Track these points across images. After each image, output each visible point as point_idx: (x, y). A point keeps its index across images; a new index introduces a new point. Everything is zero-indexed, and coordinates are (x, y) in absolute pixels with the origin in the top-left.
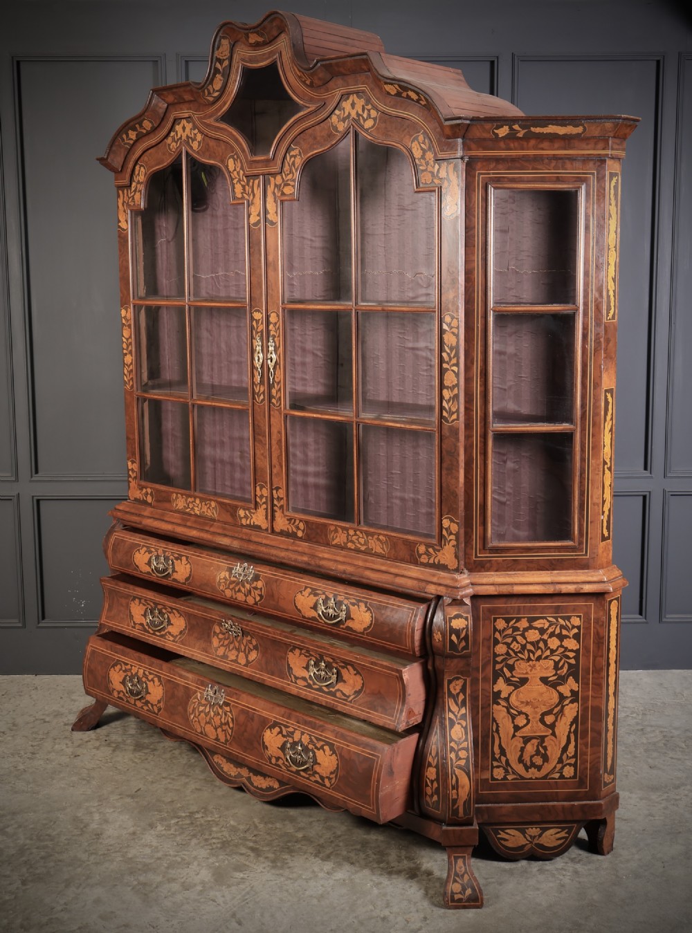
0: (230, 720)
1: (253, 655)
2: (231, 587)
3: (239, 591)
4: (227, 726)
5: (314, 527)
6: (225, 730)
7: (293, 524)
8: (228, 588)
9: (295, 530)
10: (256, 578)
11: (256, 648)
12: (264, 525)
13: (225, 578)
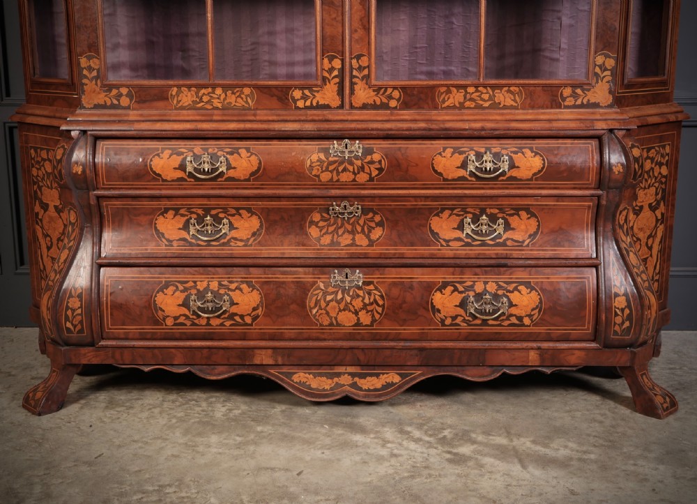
0: (377, 297)
1: (377, 233)
2: (331, 168)
3: (345, 170)
4: (375, 305)
5: (415, 93)
6: (372, 311)
7: (384, 93)
8: (327, 169)
9: (385, 100)
10: (368, 152)
11: (380, 224)
12: (336, 102)
13: (320, 160)
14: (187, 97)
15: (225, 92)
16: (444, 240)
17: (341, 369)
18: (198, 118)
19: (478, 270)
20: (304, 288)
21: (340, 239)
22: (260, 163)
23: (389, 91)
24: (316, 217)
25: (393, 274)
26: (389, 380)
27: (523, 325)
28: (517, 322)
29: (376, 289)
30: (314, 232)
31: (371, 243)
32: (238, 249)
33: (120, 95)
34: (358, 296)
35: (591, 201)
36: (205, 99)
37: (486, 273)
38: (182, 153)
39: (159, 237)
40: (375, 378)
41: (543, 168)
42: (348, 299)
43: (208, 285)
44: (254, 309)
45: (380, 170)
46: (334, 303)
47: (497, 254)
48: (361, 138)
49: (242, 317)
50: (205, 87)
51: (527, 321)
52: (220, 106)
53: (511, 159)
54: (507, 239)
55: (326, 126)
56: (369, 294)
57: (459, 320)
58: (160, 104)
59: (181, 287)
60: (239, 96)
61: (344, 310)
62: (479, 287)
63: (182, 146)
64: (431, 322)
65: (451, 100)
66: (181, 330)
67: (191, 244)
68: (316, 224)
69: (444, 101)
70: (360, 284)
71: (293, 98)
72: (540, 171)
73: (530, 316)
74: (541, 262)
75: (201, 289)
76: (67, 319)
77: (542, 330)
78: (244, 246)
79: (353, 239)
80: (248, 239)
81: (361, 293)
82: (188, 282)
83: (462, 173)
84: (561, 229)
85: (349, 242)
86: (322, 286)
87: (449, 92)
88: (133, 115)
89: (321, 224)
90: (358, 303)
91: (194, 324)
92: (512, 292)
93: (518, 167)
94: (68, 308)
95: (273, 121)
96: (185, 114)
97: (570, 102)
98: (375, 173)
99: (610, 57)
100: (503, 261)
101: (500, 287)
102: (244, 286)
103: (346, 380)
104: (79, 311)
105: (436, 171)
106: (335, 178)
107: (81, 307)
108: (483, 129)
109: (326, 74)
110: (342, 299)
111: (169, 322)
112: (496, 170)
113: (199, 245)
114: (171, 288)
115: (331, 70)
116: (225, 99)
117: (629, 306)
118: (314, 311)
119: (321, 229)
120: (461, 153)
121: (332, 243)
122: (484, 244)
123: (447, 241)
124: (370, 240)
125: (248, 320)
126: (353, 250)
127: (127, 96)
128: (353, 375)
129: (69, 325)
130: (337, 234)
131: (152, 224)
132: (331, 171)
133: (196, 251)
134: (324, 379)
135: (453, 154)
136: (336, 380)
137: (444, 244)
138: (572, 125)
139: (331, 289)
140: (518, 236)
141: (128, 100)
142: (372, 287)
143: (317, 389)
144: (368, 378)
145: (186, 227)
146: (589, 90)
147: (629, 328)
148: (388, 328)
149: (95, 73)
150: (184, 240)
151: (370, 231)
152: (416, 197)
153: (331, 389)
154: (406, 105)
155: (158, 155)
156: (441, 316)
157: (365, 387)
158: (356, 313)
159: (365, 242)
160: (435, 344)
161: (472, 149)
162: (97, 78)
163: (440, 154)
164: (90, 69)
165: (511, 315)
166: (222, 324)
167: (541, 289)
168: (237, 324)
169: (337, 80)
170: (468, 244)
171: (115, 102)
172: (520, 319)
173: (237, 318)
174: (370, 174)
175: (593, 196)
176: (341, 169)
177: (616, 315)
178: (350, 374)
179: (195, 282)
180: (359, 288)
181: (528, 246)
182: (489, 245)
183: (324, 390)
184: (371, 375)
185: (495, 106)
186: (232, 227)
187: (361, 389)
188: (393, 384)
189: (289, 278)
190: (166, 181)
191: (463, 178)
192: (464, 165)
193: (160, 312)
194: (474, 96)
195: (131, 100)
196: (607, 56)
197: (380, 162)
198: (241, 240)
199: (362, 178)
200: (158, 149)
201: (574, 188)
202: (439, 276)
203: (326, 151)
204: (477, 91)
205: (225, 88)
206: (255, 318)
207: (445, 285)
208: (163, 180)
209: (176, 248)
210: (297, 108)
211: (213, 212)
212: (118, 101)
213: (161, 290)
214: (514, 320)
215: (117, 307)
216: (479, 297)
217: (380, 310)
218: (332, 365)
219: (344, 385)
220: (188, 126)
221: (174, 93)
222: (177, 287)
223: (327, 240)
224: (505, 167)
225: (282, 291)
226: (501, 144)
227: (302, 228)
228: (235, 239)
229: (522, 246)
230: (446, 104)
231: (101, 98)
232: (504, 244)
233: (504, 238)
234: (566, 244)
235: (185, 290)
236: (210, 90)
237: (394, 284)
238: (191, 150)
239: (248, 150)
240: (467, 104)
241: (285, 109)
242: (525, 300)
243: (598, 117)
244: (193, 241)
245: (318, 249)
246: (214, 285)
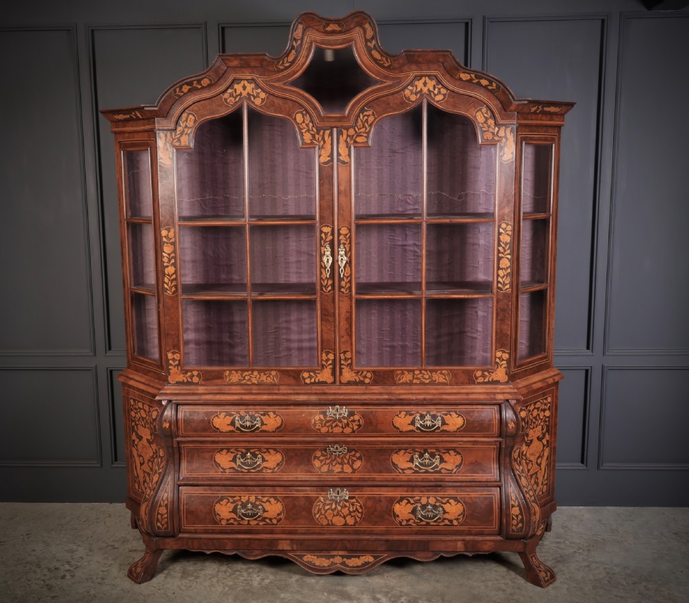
0: (358, 507)
1: (358, 464)
2: (328, 425)
3: (337, 425)
4: (356, 512)
5: (381, 374)
6: (354, 516)
7: (361, 374)
8: (325, 425)
9: (362, 379)
10: (351, 414)
11: (360, 458)
12: (331, 380)
13: (321, 419)
14: (235, 377)
15: (260, 374)
16: (401, 469)
17: (335, 553)
18: (243, 391)
19: (423, 489)
20: (310, 501)
21: (334, 468)
22: (282, 422)
23: (365, 373)
24: (318, 454)
25: (368, 492)
26: (366, 560)
27: (453, 525)
28: (449, 523)
29: (357, 501)
30: (317, 463)
31: (354, 471)
32: (268, 474)
33: (193, 376)
34: (346, 506)
35: (495, 445)
36: (247, 378)
37: (428, 491)
38: (232, 415)
39: (217, 466)
40: (357, 559)
41: (463, 425)
42: (339, 508)
43: (249, 498)
44: (278, 515)
45: (359, 426)
46: (330, 511)
47: (435, 478)
48: (347, 405)
49: (271, 519)
50: (247, 371)
51: (455, 523)
52: (256, 382)
53: (443, 419)
54: (442, 468)
55: (324, 397)
56: (353, 505)
57: (412, 521)
58: (218, 381)
59: (231, 500)
60: (269, 376)
61: (337, 515)
62: (424, 501)
63: (232, 409)
64: (393, 523)
65: (404, 379)
66: (231, 527)
67: (237, 471)
68: (318, 458)
69: (400, 379)
70: (347, 498)
71: (303, 377)
72: (461, 427)
73: (457, 519)
74: (464, 484)
75: (244, 501)
76: (158, 520)
77: (465, 528)
78: (272, 472)
79: (342, 468)
80: (274, 468)
81: (347, 504)
82: (235, 497)
83: (411, 428)
84: (476, 461)
85: (340, 470)
86: (322, 499)
87: (403, 373)
88: (201, 389)
89: (322, 458)
90: (345, 511)
91: (239, 524)
92: (445, 504)
93: (447, 424)
94: (158, 513)
95: (290, 394)
96: (234, 389)
97: (481, 380)
98: (356, 428)
99: (505, 352)
100: (439, 483)
101: (437, 500)
102: (272, 500)
103: (338, 560)
104: (166, 516)
105: (395, 427)
106: (330, 431)
107: (167, 513)
108: (425, 399)
109: (324, 363)
110: (336, 508)
111: (224, 522)
112: (433, 426)
113: (242, 472)
114: (225, 501)
115: (328, 360)
116: (259, 378)
117: (521, 514)
118: (317, 516)
119: (321, 461)
120: (411, 415)
121: (329, 471)
122: (427, 472)
123: (403, 470)
124: (353, 468)
125: (275, 521)
126: (342, 475)
127: (197, 376)
128: (343, 557)
129: (159, 524)
130: (332, 464)
131: (212, 458)
132: (328, 427)
133: (241, 475)
134: (324, 559)
135: (406, 415)
136: (331, 560)
137: (401, 471)
138: (482, 397)
139: (328, 502)
140: (449, 467)
141: (198, 379)
142: (354, 500)
143: (319, 566)
144: (353, 559)
145: (234, 460)
146: (492, 372)
147: (522, 528)
148: (365, 526)
149: (177, 362)
150: (233, 468)
151: (353, 463)
152: (382, 442)
153: (328, 566)
154: (375, 382)
155: (217, 416)
156: (400, 519)
157: (351, 565)
158: (344, 517)
159: (350, 470)
160: (396, 537)
161: (418, 413)
162: (178, 365)
163: (397, 415)
164: (174, 360)
165: (445, 519)
166: (258, 524)
167: (464, 502)
168: (268, 524)
169: (331, 366)
170: (416, 472)
171: (189, 380)
172: (451, 521)
173: (268, 520)
174: (353, 429)
175: (496, 441)
176: (334, 425)
177: (513, 519)
178: (340, 556)
179: (240, 497)
180: (346, 501)
181: (455, 473)
182: (430, 473)
183: (324, 566)
184: (355, 557)
185: (433, 383)
186: (264, 460)
187: (348, 566)
188: (368, 563)
189: (301, 494)
190: (222, 432)
191: (412, 431)
192: (413, 423)
193: (218, 516)
194: (419, 376)
195: (200, 378)
196: (503, 352)
197: (359, 421)
198: (270, 469)
199: (348, 430)
200: (217, 412)
201: (485, 437)
202: (398, 493)
203: (324, 414)
204: (421, 373)
205: (260, 371)
206: (279, 521)
207: (402, 499)
208: (220, 432)
209: (228, 474)
210: (306, 384)
211: (252, 451)
212: (191, 379)
213: (218, 502)
214: (447, 522)
215: (189, 512)
216: (424, 507)
217: (360, 515)
218: (328, 550)
219: (337, 564)
220: (236, 397)
221: (227, 374)
222: (229, 500)
223: (325, 468)
224: (439, 423)
225: (297, 503)
226: (437, 409)
227: (309, 460)
228: (266, 468)
229: (451, 473)
230: (402, 381)
231: (181, 378)
232: (440, 472)
233: (440, 468)
234: (480, 472)
235: (234, 502)
236: (250, 372)
237: (369, 498)
238: (238, 413)
239: (274, 413)
240: (415, 381)
241: (299, 385)
242: (454, 510)
243: (499, 391)
244: (239, 469)
245: (320, 475)
246: (253, 499)
